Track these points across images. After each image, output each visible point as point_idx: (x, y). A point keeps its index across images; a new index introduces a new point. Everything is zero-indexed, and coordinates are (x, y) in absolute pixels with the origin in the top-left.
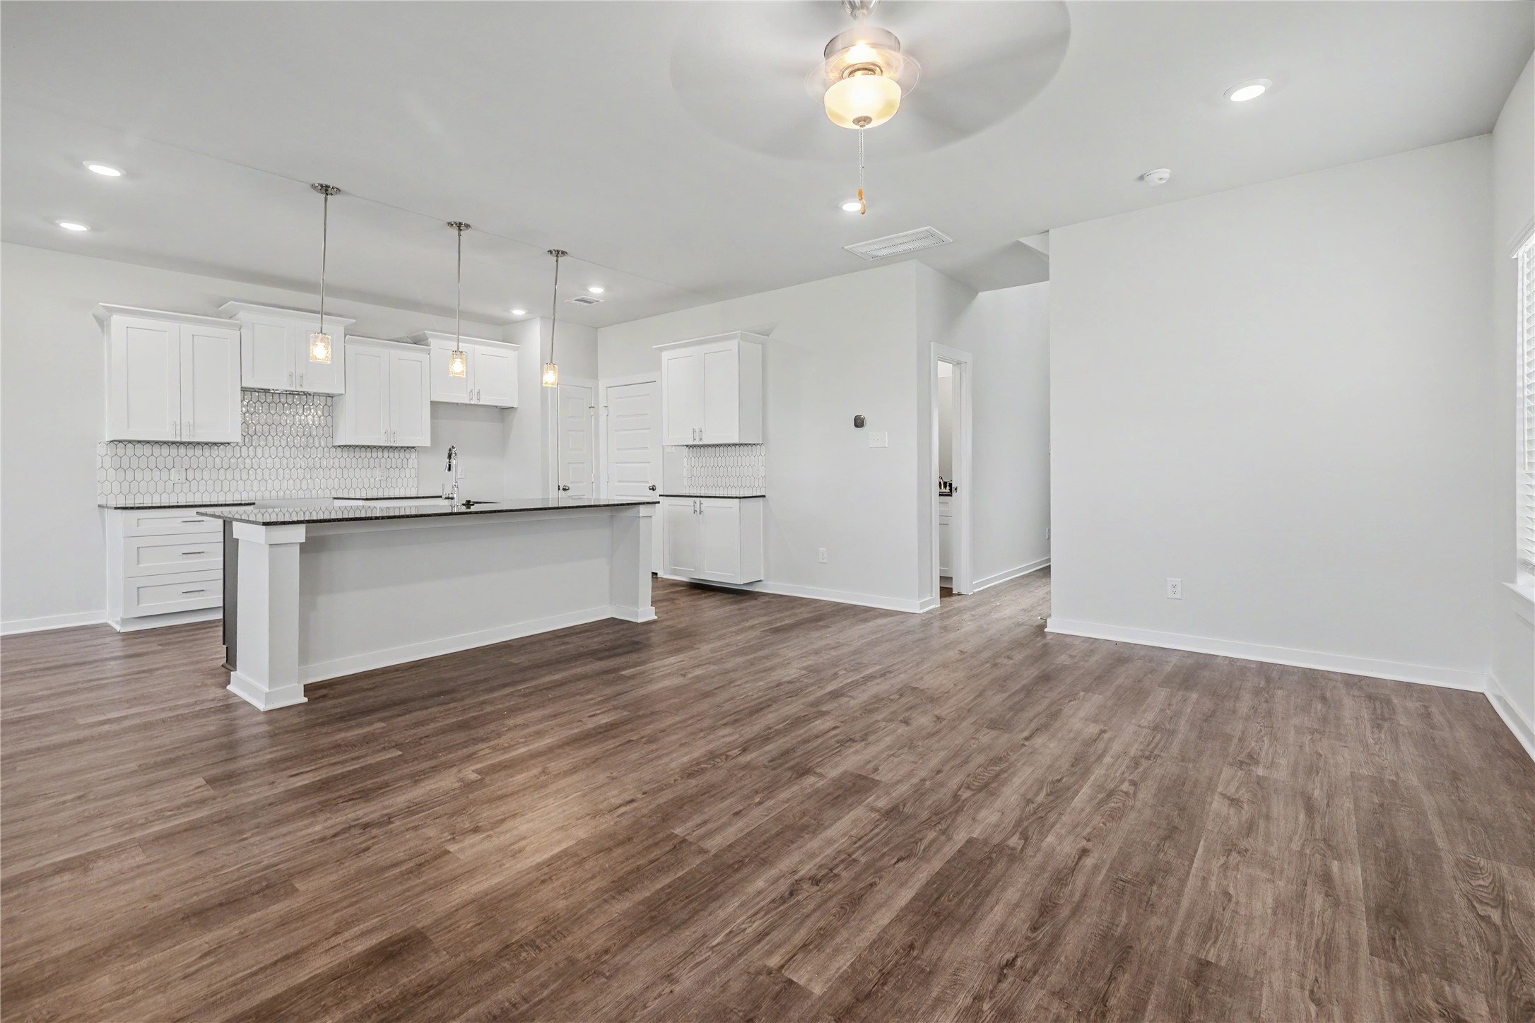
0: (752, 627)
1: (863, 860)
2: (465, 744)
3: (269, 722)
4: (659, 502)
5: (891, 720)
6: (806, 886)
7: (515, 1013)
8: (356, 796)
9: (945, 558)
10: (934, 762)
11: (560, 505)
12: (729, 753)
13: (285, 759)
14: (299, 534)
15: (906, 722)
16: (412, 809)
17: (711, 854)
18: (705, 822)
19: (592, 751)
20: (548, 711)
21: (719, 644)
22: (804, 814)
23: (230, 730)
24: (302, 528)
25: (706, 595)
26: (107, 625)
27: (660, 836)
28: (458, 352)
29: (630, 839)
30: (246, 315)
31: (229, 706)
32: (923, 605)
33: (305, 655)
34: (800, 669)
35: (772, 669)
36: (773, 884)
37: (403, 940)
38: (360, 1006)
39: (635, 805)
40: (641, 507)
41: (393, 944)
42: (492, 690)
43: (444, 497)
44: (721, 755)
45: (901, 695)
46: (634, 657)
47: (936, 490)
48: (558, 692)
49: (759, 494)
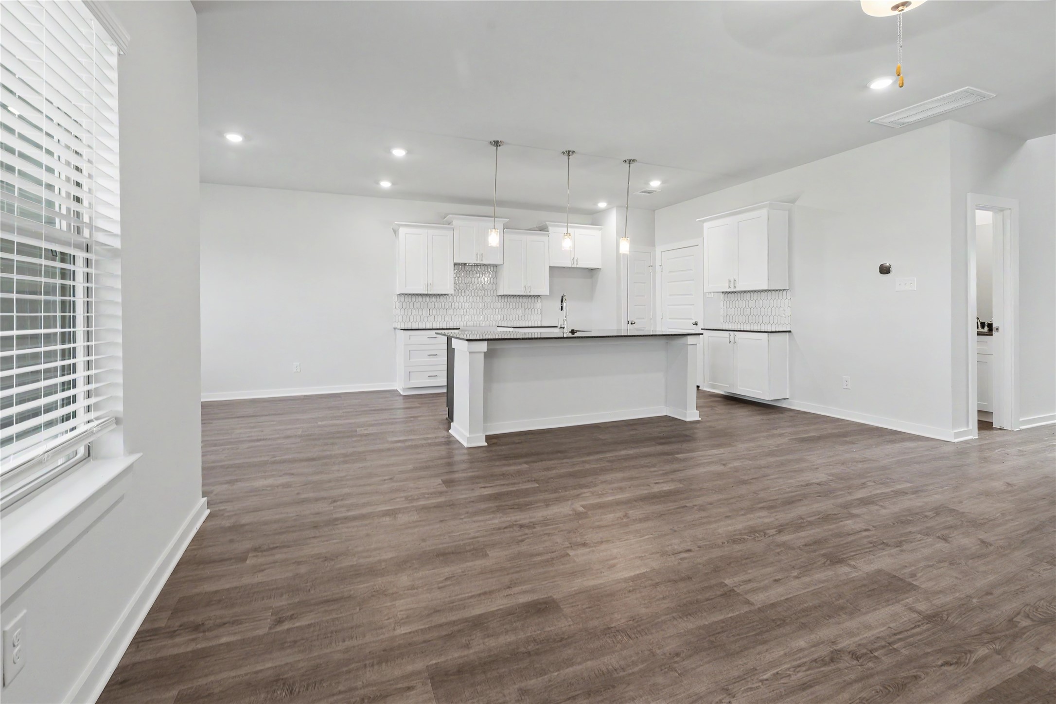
0: (781, 435)
1: (905, 652)
2: (574, 488)
3: (469, 454)
4: (702, 334)
5: (927, 535)
6: (847, 658)
7: (615, 675)
8: (516, 507)
9: (983, 394)
10: (981, 583)
11: (629, 334)
12: (768, 531)
13: (478, 477)
14: (483, 347)
15: (945, 539)
16: (545, 522)
17: (756, 607)
18: (750, 581)
19: (659, 508)
20: (627, 474)
21: (752, 444)
22: (840, 596)
23: (450, 456)
24: (485, 344)
25: (739, 406)
26: (397, 391)
27: (713, 582)
28: (568, 234)
29: (689, 578)
30: (457, 222)
31: (450, 442)
32: (957, 435)
33: (487, 417)
34: (827, 474)
35: (801, 471)
36: (814, 646)
37: (545, 603)
38: (524, 636)
39: (691, 554)
40: (689, 337)
41: (540, 604)
42: (589, 454)
43: (559, 327)
44: (760, 531)
45: (937, 514)
46: (685, 446)
47: (973, 329)
48: (632, 463)
49: (785, 329)
